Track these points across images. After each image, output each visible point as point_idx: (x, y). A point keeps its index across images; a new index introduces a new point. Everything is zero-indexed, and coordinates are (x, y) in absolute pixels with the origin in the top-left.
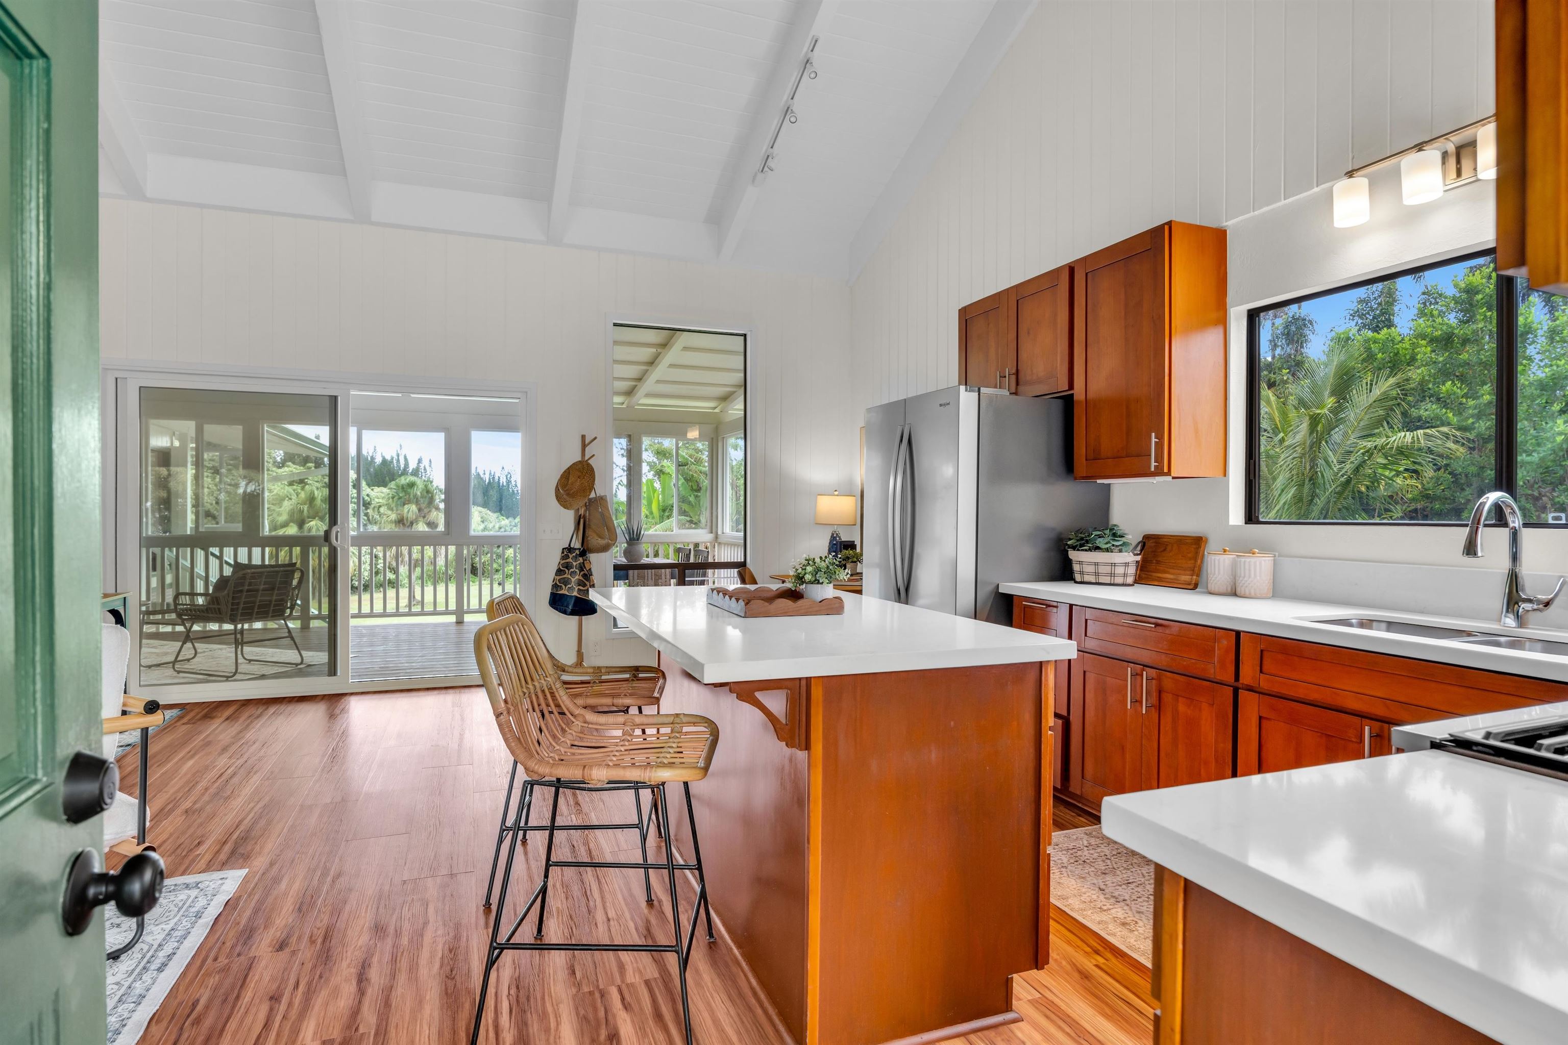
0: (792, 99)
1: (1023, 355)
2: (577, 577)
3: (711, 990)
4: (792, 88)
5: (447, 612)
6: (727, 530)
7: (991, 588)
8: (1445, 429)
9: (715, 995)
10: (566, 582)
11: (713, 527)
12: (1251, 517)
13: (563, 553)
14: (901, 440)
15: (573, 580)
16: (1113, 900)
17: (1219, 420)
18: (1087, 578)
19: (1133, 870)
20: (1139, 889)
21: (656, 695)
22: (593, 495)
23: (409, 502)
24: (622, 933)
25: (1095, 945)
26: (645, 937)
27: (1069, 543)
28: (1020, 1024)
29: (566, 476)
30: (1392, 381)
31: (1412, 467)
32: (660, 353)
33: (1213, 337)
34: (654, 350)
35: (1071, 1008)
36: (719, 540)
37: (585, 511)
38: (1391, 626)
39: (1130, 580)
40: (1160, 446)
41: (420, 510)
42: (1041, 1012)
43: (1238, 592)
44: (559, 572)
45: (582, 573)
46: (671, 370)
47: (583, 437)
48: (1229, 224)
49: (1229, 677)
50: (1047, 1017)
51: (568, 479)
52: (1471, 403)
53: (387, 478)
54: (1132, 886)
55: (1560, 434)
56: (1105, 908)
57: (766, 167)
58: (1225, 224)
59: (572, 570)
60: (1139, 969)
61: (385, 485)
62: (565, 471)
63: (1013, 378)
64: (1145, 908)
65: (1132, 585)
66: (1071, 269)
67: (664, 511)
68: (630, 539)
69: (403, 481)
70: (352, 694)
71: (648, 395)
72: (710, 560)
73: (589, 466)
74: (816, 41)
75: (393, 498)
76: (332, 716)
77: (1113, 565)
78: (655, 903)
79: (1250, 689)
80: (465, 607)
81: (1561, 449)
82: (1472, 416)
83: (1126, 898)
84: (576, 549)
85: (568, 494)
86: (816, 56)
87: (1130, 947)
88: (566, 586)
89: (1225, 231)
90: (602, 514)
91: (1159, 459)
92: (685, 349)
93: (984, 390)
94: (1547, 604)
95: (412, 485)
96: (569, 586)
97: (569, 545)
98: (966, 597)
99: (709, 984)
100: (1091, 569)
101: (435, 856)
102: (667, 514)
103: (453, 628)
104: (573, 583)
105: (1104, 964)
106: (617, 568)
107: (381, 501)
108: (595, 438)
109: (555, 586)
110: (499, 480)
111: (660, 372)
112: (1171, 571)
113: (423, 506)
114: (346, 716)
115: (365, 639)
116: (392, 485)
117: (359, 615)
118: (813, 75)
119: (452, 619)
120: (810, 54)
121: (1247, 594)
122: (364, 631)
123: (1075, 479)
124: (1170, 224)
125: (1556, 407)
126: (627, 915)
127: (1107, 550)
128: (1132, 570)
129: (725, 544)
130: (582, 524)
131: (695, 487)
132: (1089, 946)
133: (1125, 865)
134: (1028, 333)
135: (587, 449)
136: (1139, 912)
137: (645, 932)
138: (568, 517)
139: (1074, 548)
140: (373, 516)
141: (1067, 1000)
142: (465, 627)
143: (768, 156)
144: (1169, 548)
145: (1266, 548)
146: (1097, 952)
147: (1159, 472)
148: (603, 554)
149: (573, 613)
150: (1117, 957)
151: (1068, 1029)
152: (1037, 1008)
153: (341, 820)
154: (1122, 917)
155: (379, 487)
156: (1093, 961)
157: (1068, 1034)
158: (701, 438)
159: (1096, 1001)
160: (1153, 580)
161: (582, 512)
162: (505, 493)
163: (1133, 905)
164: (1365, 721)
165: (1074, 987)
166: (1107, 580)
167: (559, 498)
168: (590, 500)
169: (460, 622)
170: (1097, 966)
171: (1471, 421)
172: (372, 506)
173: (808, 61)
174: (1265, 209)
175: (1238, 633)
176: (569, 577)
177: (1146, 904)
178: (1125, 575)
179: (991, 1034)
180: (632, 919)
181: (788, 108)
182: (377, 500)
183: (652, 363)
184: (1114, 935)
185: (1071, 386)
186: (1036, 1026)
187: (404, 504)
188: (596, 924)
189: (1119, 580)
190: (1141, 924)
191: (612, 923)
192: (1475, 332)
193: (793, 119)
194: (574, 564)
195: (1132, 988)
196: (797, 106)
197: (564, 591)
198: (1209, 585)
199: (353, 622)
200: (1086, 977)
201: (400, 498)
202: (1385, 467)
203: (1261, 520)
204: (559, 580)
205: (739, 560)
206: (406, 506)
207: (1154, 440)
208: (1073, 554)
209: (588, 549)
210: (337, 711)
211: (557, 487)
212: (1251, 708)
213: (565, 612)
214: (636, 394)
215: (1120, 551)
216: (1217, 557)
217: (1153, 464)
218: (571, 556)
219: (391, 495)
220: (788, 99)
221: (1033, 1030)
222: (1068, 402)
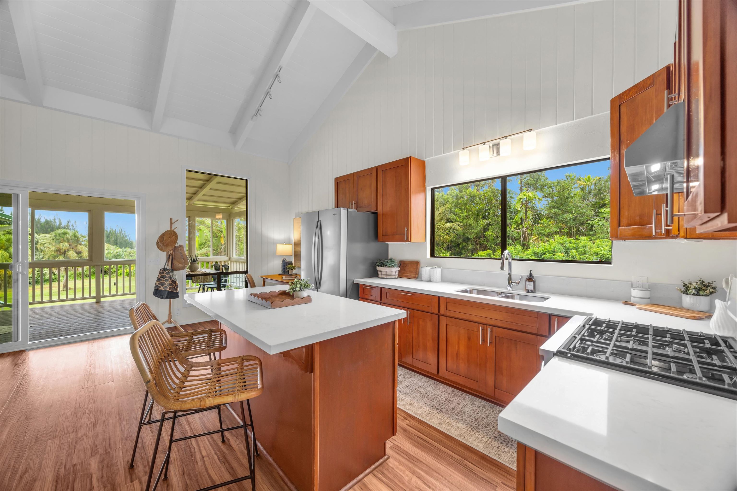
0: (270, 89)
1: (359, 197)
2: (169, 282)
3: (262, 483)
4: (270, 84)
5: (90, 298)
6: (235, 256)
7: (352, 281)
8: (457, 223)
9: (264, 486)
10: (162, 284)
11: (228, 255)
12: (432, 255)
13: (160, 271)
14: (317, 227)
15: (166, 283)
16: (404, 395)
17: (424, 223)
18: (383, 276)
19: (407, 380)
20: (411, 388)
21: (224, 345)
22: (176, 245)
23: (64, 241)
24: (212, 463)
25: (404, 415)
26: (224, 462)
27: (377, 264)
28: (389, 460)
29: (162, 237)
30: (444, 208)
31: (449, 233)
32: (205, 184)
33: (422, 196)
34: (203, 182)
35: (404, 446)
36: (231, 260)
37: (173, 252)
38: (480, 292)
39: (397, 277)
40: (408, 232)
41: (70, 245)
42: (395, 451)
43: (431, 280)
44: (158, 280)
45: (171, 280)
46: (211, 191)
47: (171, 219)
48: (426, 159)
49: (437, 312)
50: (397, 453)
51: (163, 238)
52: (462, 215)
53: (49, 230)
54: (409, 387)
55: (481, 224)
56: (403, 399)
57: (258, 114)
58: (425, 159)
59: (166, 279)
60: (421, 423)
61: (48, 233)
62: (162, 235)
63: (356, 205)
64: (415, 396)
65: (397, 278)
66: (377, 168)
67: (201, 245)
68: (192, 262)
69: (59, 231)
70: (30, 350)
71: (199, 200)
72: (230, 271)
73: (174, 232)
74: (281, 68)
75: (53, 239)
76: (16, 365)
77: (392, 272)
78: (226, 441)
79: (443, 315)
80: (101, 294)
81: (482, 229)
82: (462, 219)
83: (408, 393)
84: (168, 269)
85: (164, 245)
86: (281, 74)
87: (415, 414)
88: (162, 286)
89: (425, 162)
90: (181, 254)
91: (408, 236)
92: (218, 183)
93: (349, 210)
94: (518, 283)
95: (65, 234)
96: (164, 286)
97: (164, 268)
98: (343, 286)
99: (260, 480)
100: (384, 273)
101: (94, 443)
102: (202, 246)
103: (95, 305)
104: (166, 285)
105: (409, 423)
106: (187, 276)
107: (45, 241)
108: (178, 220)
109: (157, 286)
110: (115, 231)
111: (206, 191)
112: (409, 273)
113: (71, 243)
114: (26, 363)
115: (37, 316)
116: (53, 233)
117: (34, 303)
118: (280, 81)
119: (94, 300)
120: (278, 73)
121: (434, 281)
122: (37, 311)
123: (379, 241)
124: (410, 157)
125: (481, 217)
126: (213, 452)
127: (390, 267)
128: (397, 273)
129: (234, 261)
130: (171, 258)
131: (215, 236)
132: (402, 417)
133: (404, 379)
134: (361, 189)
135: (173, 225)
136: (414, 398)
137: (224, 460)
138: (163, 256)
139: (378, 266)
140: (40, 248)
141: (402, 444)
142: (101, 305)
143: (259, 110)
144: (408, 265)
145: (439, 265)
146: (406, 419)
147: (408, 241)
148: (181, 271)
149: (167, 298)
150: (412, 419)
151: (406, 457)
152: (393, 450)
153: (26, 433)
154: (409, 401)
155: (43, 233)
156: (405, 423)
157: (406, 459)
158: (223, 218)
159: (411, 441)
160: (403, 276)
161: (171, 252)
162: (119, 237)
163: (411, 395)
164: (480, 325)
165: (402, 437)
166: (390, 277)
167: (158, 246)
168: (175, 247)
169: (98, 302)
170: (407, 425)
171: (462, 220)
172: (40, 243)
173: (277, 75)
174: (438, 156)
175: (439, 297)
176: (164, 282)
177: (415, 394)
178: (395, 275)
179: (380, 468)
180: (216, 454)
181: (268, 92)
182: (42, 240)
183: (202, 187)
184: (409, 410)
185: (377, 209)
186: (395, 459)
187: (60, 243)
188: (197, 462)
189: (393, 277)
190: (416, 403)
191: (205, 459)
192: (463, 195)
193: (271, 97)
194: (167, 276)
195: (420, 431)
196: (272, 91)
197: (162, 288)
198: (422, 278)
199: (30, 307)
200: (405, 431)
201: (58, 239)
202: (442, 233)
203: (435, 256)
204: (159, 284)
205: (244, 270)
206: (61, 244)
207: (406, 230)
208: (378, 268)
209: (174, 269)
210: (19, 361)
211: (157, 241)
212: (443, 321)
213: (162, 298)
214: (193, 200)
215: (394, 267)
216: (425, 269)
217: (406, 238)
218: (165, 273)
219: (52, 238)
220: (268, 88)
221: (394, 461)
222: (376, 214)
